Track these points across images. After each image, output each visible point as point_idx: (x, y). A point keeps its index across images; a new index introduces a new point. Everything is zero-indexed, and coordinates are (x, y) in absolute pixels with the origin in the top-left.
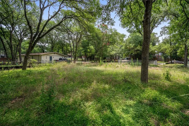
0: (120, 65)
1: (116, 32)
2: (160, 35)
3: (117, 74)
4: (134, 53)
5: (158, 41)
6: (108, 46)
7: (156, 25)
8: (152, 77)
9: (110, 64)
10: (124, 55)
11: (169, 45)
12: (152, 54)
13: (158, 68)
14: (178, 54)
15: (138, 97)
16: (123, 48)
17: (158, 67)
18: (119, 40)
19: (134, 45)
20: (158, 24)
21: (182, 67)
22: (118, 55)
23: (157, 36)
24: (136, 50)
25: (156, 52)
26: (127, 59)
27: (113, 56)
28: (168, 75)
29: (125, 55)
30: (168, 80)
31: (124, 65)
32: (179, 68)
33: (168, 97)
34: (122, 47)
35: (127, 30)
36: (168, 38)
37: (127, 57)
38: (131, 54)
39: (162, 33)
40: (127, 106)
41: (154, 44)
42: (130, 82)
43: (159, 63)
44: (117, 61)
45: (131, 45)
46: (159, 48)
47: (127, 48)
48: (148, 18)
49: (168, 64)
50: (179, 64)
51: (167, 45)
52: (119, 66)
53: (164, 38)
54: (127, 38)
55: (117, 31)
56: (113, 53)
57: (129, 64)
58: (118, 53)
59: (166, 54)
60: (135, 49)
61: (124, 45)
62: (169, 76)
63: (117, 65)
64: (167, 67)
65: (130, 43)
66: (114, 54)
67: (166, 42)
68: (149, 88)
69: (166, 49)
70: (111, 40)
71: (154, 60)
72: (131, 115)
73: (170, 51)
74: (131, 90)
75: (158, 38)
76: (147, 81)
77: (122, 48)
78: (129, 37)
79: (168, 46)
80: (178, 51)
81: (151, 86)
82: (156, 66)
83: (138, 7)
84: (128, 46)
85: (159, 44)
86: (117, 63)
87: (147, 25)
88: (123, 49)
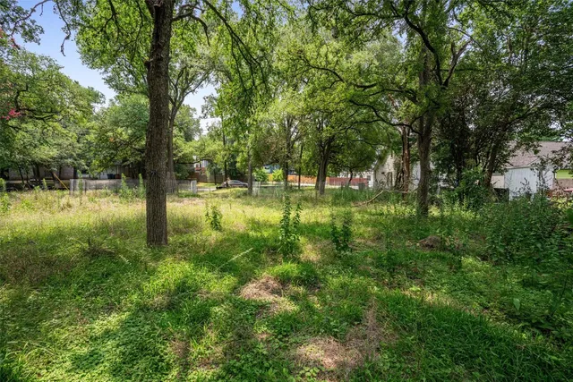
0: (78, 199)
1: (59, 75)
2: (202, 115)
3: (60, 236)
4: (132, 160)
5: (200, 131)
6: (13, 123)
7: (192, 87)
8: (181, 226)
9: (28, 196)
10: (95, 162)
11: (222, 143)
12: (184, 163)
13: (197, 200)
14: (238, 165)
15: (135, 297)
16: (92, 137)
17: (198, 196)
18: (73, 106)
19: (129, 131)
20: (197, 87)
21: (245, 194)
22: (69, 161)
23: (195, 117)
24: (139, 150)
25: (195, 157)
26: (111, 177)
27: (48, 166)
28: (215, 217)
29: (101, 161)
30: (217, 229)
31: (97, 200)
32: (239, 197)
33: (212, 269)
34: (88, 133)
35: (105, 76)
36: (219, 127)
37: (110, 172)
38: (124, 161)
39: (205, 111)
40: (96, 339)
41: (188, 138)
42: (110, 253)
43: (200, 187)
44: (68, 185)
45: (120, 130)
46: (201, 149)
47: (107, 140)
48: (161, 59)
49: (220, 188)
50: (241, 189)
51: (218, 142)
52: (74, 201)
53: (210, 125)
54: (106, 105)
55: (60, 70)
56: (46, 153)
57: (117, 192)
58: (71, 156)
59: (216, 164)
60: (137, 147)
61: (93, 128)
62: (218, 217)
63: (64, 201)
64: (217, 195)
65: (116, 123)
66: (52, 158)
67: (215, 135)
68: (169, 259)
69: (215, 153)
70: (29, 99)
71: (190, 180)
72: (106, 364)
73: (223, 158)
74: (111, 280)
75: (198, 121)
76: (166, 240)
77: (87, 136)
78: (113, 103)
79: (219, 145)
80: (238, 159)
81: (174, 252)
82: (195, 196)
83: (137, 13)
84: (110, 134)
85: (201, 139)
86: (66, 192)
87: (159, 77)
88: (89, 143)
